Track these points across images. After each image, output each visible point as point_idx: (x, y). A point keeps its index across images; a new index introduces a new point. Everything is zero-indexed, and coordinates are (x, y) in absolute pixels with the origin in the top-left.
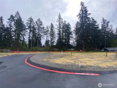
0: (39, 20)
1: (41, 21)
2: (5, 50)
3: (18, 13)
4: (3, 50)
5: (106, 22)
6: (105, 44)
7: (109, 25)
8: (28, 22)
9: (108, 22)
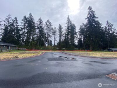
0: (48, 21)
1: (50, 22)
2: (21, 49)
3: (31, 15)
4: (19, 48)
5: (110, 25)
6: (109, 45)
7: (113, 27)
8: (38, 22)
9: (111, 25)
